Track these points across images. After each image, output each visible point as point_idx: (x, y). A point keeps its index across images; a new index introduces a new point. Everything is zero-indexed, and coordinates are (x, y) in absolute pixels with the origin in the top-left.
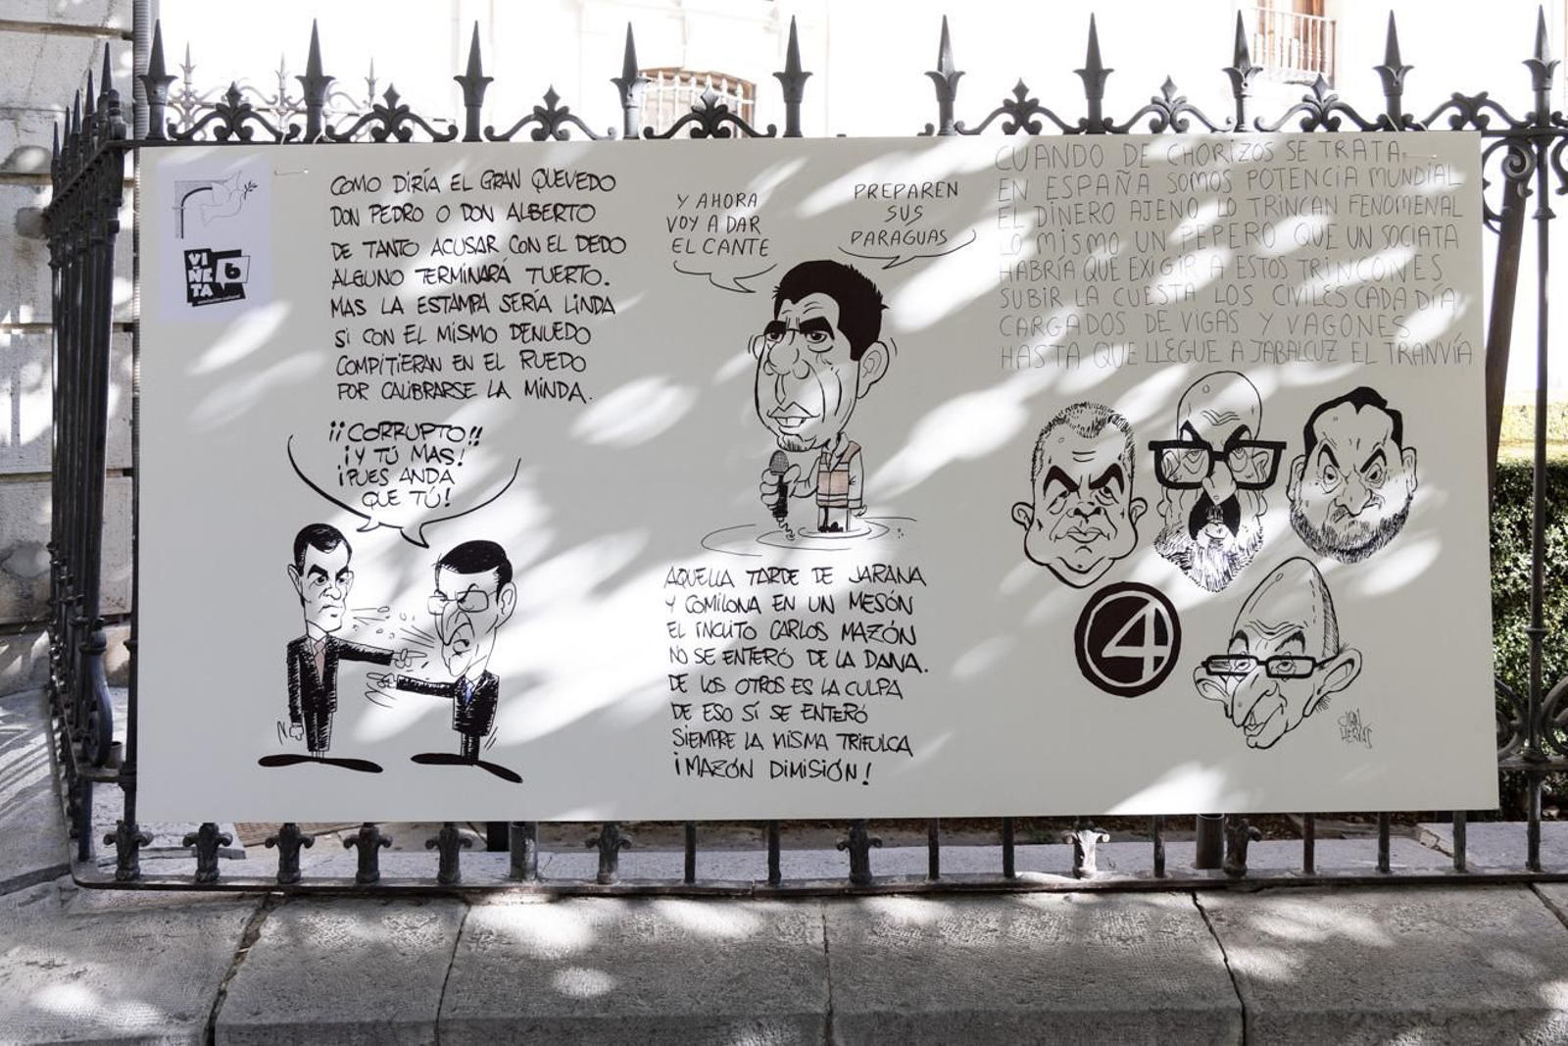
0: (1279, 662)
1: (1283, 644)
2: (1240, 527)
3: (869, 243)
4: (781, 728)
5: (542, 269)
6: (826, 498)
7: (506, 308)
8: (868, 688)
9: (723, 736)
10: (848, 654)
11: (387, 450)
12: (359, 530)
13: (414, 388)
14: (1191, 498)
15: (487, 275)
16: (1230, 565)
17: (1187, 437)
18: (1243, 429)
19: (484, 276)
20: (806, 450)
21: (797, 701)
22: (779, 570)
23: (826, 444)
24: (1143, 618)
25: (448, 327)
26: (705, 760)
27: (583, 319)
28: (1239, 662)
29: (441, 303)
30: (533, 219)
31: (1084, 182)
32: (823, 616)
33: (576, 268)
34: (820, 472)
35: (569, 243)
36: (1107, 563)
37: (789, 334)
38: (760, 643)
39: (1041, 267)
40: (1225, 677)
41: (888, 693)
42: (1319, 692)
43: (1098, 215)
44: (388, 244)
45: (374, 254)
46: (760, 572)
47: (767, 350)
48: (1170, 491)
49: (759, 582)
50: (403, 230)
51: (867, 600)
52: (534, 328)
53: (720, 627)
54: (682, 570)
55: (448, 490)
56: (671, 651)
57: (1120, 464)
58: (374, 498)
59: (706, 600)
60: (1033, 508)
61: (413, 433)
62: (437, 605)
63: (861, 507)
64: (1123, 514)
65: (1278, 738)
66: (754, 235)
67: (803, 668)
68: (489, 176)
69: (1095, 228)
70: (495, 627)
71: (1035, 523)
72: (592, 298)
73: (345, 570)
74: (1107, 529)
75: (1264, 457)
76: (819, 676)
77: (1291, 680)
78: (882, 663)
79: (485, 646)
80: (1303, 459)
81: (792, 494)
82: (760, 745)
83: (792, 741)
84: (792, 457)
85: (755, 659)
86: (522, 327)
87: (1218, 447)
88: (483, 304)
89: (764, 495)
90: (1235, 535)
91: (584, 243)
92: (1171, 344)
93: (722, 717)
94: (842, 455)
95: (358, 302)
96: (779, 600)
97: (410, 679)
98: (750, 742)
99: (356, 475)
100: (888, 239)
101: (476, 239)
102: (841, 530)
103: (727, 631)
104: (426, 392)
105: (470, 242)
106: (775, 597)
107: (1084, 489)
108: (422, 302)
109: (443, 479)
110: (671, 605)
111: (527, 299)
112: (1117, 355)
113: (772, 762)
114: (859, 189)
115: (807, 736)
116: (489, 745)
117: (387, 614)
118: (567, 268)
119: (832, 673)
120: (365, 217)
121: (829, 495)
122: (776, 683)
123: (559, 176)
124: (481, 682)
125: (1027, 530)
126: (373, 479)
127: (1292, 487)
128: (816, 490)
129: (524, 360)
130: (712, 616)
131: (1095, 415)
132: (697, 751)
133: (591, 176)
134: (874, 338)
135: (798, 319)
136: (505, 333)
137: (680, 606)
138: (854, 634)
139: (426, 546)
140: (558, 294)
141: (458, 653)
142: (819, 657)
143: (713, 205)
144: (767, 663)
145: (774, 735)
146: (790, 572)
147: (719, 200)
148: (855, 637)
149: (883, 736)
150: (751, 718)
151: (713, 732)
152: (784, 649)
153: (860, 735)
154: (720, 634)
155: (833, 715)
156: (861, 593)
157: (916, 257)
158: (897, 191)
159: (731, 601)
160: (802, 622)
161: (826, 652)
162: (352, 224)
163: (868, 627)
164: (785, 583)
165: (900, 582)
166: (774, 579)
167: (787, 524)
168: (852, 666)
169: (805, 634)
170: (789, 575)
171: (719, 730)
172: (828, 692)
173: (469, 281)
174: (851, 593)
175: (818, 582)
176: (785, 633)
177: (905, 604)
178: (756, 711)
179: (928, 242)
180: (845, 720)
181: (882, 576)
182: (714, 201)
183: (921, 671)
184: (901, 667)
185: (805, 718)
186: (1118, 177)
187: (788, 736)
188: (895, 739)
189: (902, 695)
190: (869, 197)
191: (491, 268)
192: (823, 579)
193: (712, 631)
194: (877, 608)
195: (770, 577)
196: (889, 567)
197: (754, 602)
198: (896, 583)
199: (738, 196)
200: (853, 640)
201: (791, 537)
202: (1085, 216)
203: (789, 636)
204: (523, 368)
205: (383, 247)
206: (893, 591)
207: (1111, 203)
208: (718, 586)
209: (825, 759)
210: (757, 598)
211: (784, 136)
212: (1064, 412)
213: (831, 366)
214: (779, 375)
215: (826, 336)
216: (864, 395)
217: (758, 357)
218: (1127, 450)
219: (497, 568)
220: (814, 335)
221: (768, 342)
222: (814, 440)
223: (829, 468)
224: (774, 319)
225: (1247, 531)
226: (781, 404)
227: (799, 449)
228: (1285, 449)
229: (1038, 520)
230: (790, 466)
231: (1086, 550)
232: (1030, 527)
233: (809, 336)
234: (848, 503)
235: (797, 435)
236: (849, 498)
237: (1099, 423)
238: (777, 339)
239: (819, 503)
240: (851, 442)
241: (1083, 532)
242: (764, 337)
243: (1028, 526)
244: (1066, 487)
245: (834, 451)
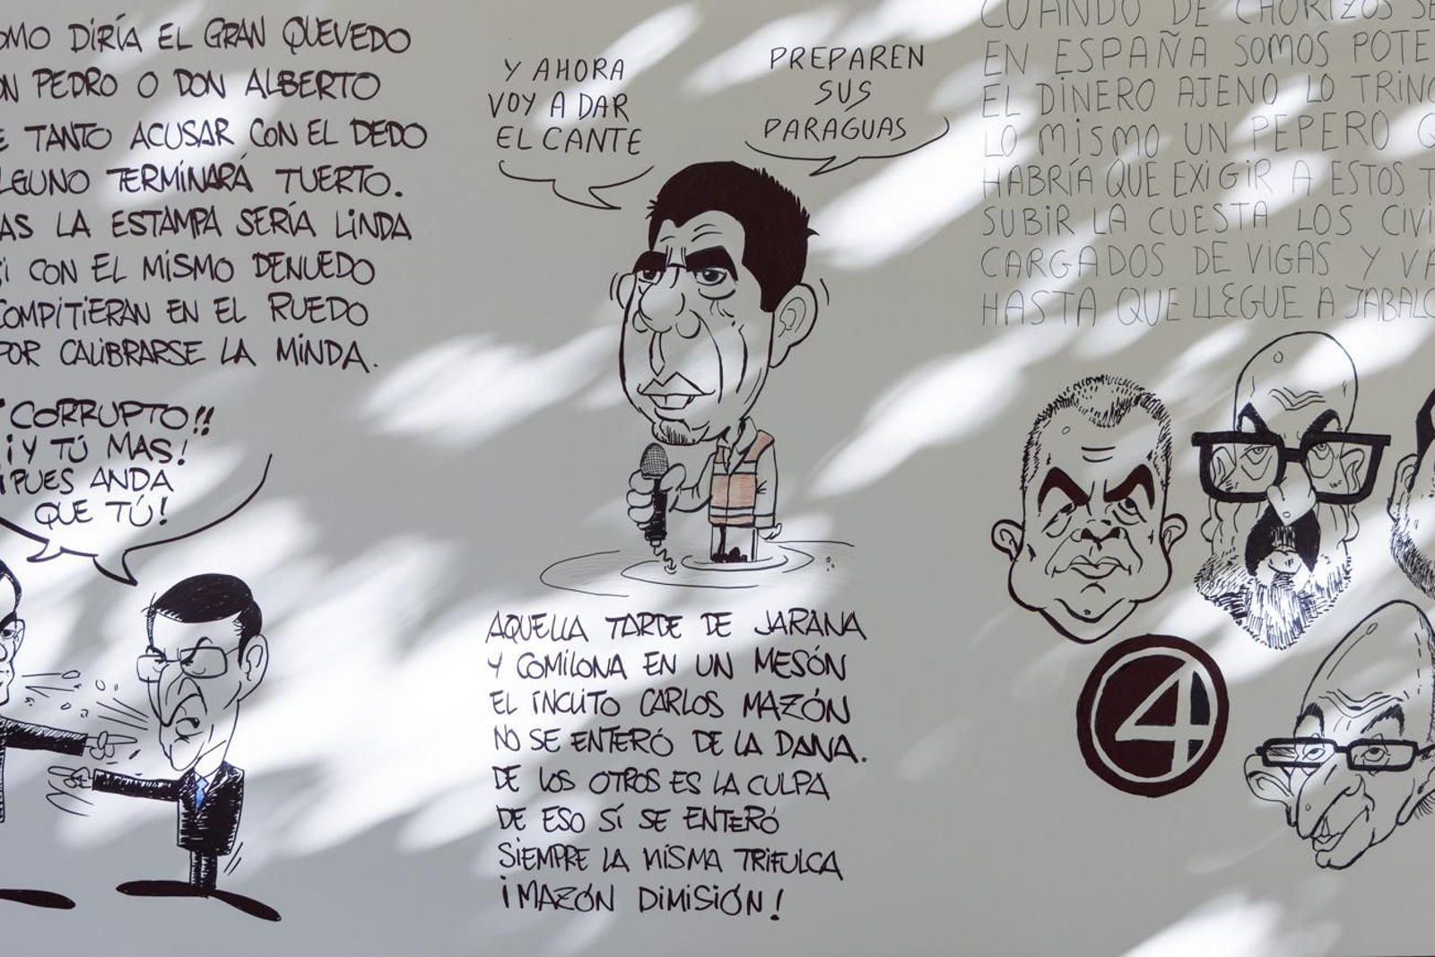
0: (1366, 748)
1: (1374, 722)
2: (1319, 558)
3: (791, 136)
4: (654, 841)
5: (300, 171)
6: (723, 513)
7: (246, 229)
8: (781, 783)
9: (571, 852)
10: (752, 737)
11: (71, 440)
12: (32, 559)
13: (110, 348)
14: (1250, 515)
15: (217, 179)
16: (1303, 611)
17: (1248, 426)
18: (1330, 415)
19: (213, 180)
20: (694, 443)
21: (678, 804)
22: (654, 617)
23: (723, 435)
24: (1176, 685)
25: (159, 258)
26: (544, 887)
27: (363, 246)
28: (1310, 747)
29: (147, 221)
30: (285, 94)
31: (1111, 47)
32: (717, 683)
33: (352, 169)
34: (713, 474)
35: (340, 130)
36: (1126, 607)
37: (671, 272)
38: (626, 722)
39: (1044, 175)
40: (1289, 770)
41: (809, 791)
42: (1420, 791)
43: (1131, 98)
44: (64, 129)
45: (43, 145)
46: (625, 619)
47: (637, 296)
48: (1220, 503)
49: (624, 634)
50: (85, 108)
51: (780, 659)
52: (289, 260)
53: (567, 699)
54: (512, 617)
55: (164, 500)
56: (496, 733)
57: (1150, 465)
58: (53, 513)
59: (547, 659)
60: (1022, 528)
61: (109, 415)
62: (149, 667)
63: (773, 526)
64: (1151, 537)
65: (1360, 854)
66: (620, 122)
67: (687, 757)
68: (218, 27)
69: (1124, 118)
70: (239, 701)
71: (1025, 549)
72: (375, 215)
73: (12, 617)
74: (1128, 559)
75: (1357, 456)
76: (710, 768)
77: (1381, 773)
78: (801, 749)
79: (222, 733)
80: (1413, 460)
81: (673, 507)
82: (625, 865)
83: (671, 860)
84: (674, 454)
85: (617, 744)
86: (271, 259)
87: (1293, 442)
88: (211, 223)
89: (633, 507)
90: (1311, 569)
91: (363, 132)
92: (1230, 291)
93: (570, 826)
94: (746, 451)
95: (20, 218)
96: (653, 659)
97: (113, 775)
98: (610, 860)
99: (25, 477)
100: (819, 130)
101: (200, 124)
102: (744, 559)
103: (577, 704)
104: (128, 354)
105: (189, 127)
106: (647, 655)
107: (1097, 502)
108: (118, 219)
109: (155, 484)
110: (496, 667)
111: (279, 216)
112: (1154, 306)
113: (642, 889)
114: (778, 53)
115: (693, 853)
116: (231, 867)
117: (76, 682)
118: (339, 170)
119: (729, 763)
120: (27, 86)
121: (727, 509)
122: (648, 777)
123: (324, 29)
124: (218, 778)
125: (1014, 559)
126: (49, 484)
127: (1396, 499)
128: (709, 501)
129: (274, 308)
130: (556, 683)
131: (1119, 394)
132: (535, 874)
133: (373, 29)
134: (797, 280)
136: (246, 267)
137: (508, 667)
138: (761, 708)
139: (133, 582)
140: (326, 208)
141: (184, 738)
142: (709, 740)
143: (558, 77)
144: (635, 749)
145: (645, 851)
146: (669, 619)
147: (567, 68)
148: (763, 712)
149: (801, 851)
150: (611, 826)
151: (557, 848)
152: (661, 730)
153: (768, 850)
154: (567, 709)
155: (729, 822)
156: (772, 649)
157: (860, 158)
158: (833, 58)
159: (583, 661)
160: (686, 691)
161: (720, 733)
162: (7, 98)
163: (782, 698)
164: (661, 635)
165: (828, 634)
166: (645, 629)
167: (665, 551)
168: (758, 754)
169: (691, 708)
170: (667, 624)
171: (565, 845)
172: (722, 790)
173: (190, 188)
174: (757, 649)
175: (709, 633)
176: (662, 707)
177: (835, 665)
178: (619, 818)
179: (878, 136)
180: (747, 829)
181: (803, 626)
182: (559, 70)
183: (856, 761)
184: (828, 755)
185: (690, 828)
186: (1162, 40)
187: (665, 852)
188: (818, 856)
189: (830, 795)
190: (791, 67)
191: (224, 169)
192: (717, 629)
193: (556, 704)
194: (795, 671)
195: (640, 627)
196: (813, 612)
197: (617, 662)
198: (823, 635)
199: (596, 63)
200: (760, 716)
201: (671, 569)
202: (1110, 100)
203: (668, 710)
204: (274, 320)
205: (56, 135)
206: (818, 647)
207: (1150, 80)
208: (565, 639)
209: (717, 885)
210: (621, 656)
212: (1071, 389)
213: (732, 320)
214: (656, 332)
215: (725, 276)
216: (780, 363)
217: (625, 306)
218: (1161, 445)
219: (238, 614)
220: (707, 273)
221: (639, 283)
222: (705, 428)
223: (727, 470)
224: (648, 249)
225: (1329, 563)
226: (658, 375)
227: (683, 441)
228: (1389, 444)
229: (1028, 545)
230: (670, 466)
231: (1097, 588)
232: (1017, 555)
233: (700, 275)
234: (754, 520)
235: (682, 421)
236: (756, 513)
237: (1122, 406)
238: (652, 279)
239: (712, 519)
240: (760, 431)
241: (1094, 563)
242: (633, 276)
243: (1014, 554)
244: (1072, 499)
245: (734, 444)
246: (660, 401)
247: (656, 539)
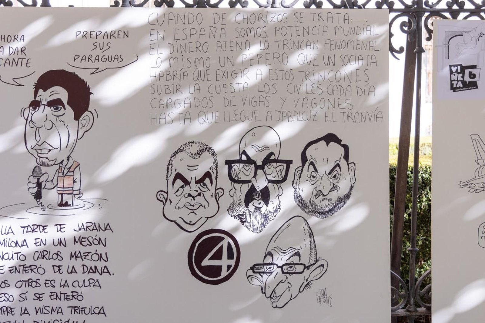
0: (288, 266)
1: (290, 257)
2: (270, 202)
3: (83, 61)
4: (39, 304)
6: (62, 189)
8: (84, 283)
9: (9, 309)
10: (73, 267)
14: (246, 188)
16: (265, 220)
17: (244, 158)
18: (272, 154)
20: (51, 165)
21: (47, 291)
22: (38, 226)
23: (61, 163)
24: (222, 246)
28: (269, 266)
31: (193, 31)
32: (61, 248)
34: (58, 176)
36: (204, 220)
37: (42, 107)
38: (28, 263)
39: (171, 74)
40: (262, 274)
41: (94, 286)
42: (307, 281)
43: (200, 48)
46: (27, 227)
47: (30, 115)
48: (235, 184)
49: (27, 232)
51: (83, 240)
53: (7, 255)
57: (211, 171)
63: (80, 194)
64: (212, 196)
65: (287, 303)
66: (23, 56)
67: (50, 275)
69: (199, 55)
71: (168, 201)
74: (204, 203)
75: (281, 167)
76: (58, 278)
77: (293, 275)
78: (91, 271)
80: (300, 168)
81: (44, 188)
82: (28, 313)
83: (45, 311)
84: (44, 169)
85: (25, 270)
87: (259, 163)
89: (30, 188)
90: (267, 206)
92: (236, 112)
93: (8, 300)
94: (70, 168)
96: (38, 241)
98: (23, 311)
100: (93, 59)
102: (70, 205)
103: (10, 257)
106: (36, 239)
107: (193, 184)
112: (210, 118)
113: (34, 321)
114: (78, 33)
115: (53, 308)
119: (65, 276)
121: (63, 188)
122: (36, 282)
125: (164, 204)
127: (295, 181)
128: (57, 185)
130: (3, 249)
131: (198, 147)
134: (86, 109)
135: (46, 99)
138: (76, 257)
142: (58, 269)
143: (1, 41)
144: (31, 272)
145: (36, 308)
146: (43, 227)
147: (4, 38)
148: (77, 258)
149: (91, 307)
150: (23, 300)
151: (4, 307)
152: (41, 265)
153: (79, 307)
154: (7, 258)
155: (66, 297)
156: (80, 237)
157: (107, 68)
158: (97, 35)
159: (12, 242)
160: (50, 251)
161: (62, 266)
163: (84, 253)
164: (41, 232)
165: (100, 231)
166: (35, 230)
167: (41, 203)
168: (75, 273)
169: (51, 257)
170: (43, 228)
171: (7, 306)
172: (63, 286)
174: (75, 236)
175: (58, 231)
176: (41, 257)
177: (103, 242)
178: (26, 297)
179: (114, 61)
180: (72, 299)
181: (91, 228)
182: (2, 39)
183: (110, 275)
184: (100, 273)
185: (51, 299)
186: (210, 29)
187: (43, 308)
188: (97, 308)
189: (101, 287)
190: (83, 38)
192: (60, 230)
193: (3, 257)
194: (88, 244)
195: (33, 229)
196: (94, 223)
197: (25, 242)
198: (98, 231)
199: (14, 36)
200: (76, 260)
201: (44, 209)
202: (193, 49)
203: (43, 258)
206: (96, 235)
207: (206, 42)
208: (6, 234)
209: (61, 319)
210: (26, 240)
211: (41, 6)
212: (183, 146)
213: (64, 123)
214: (37, 128)
215: (61, 108)
216: (81, 138)
217: (26, 119)
218: (214, 164)
220: (55, 107)
221: (31, 111)
222: (55, 160)
223: (63, 175)
224: (34, 99)
225: (273, 204)
226: (38, 142)
227: (47, 165)
228: (292, 163)
229: (169, 199)
230: (43, 174)
231: (194, 213)
232: (165, 203)
233: (52, 108)
234: (73, 192)
235: (47, 158)
236: (73, 189)
237: (200, 151)
238: (35, 109)
239: (58, 192)
240: (74, 161)
241: (192, 205)
242: (29, 109)
243: (164, 202)
244: (184, 183)
245: (66, 166)
246: (39, 151)
247: (38, 199)
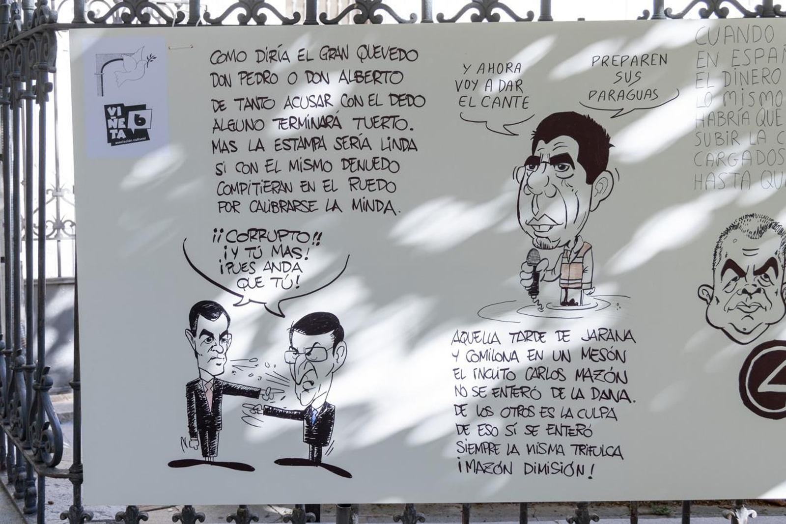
3: (601, 99)
4: (532, 440)
5: (364, 119)
6: (567, 282)
7: (339, 147)
8: (593, 413)
9: (492, 446)
10: (580, 390)
11: (255, 248)
12: (235, 305)
13: (273, 204)
15: (324, 123)
19: (323, 123)
20: (553, 248)
21: (544, 422)
22: (532, 332)
23: (567, 244)
25: (297, 161)
26: (479, 462)
27: (395, 154)
29: (291, 143)
30: (358, 82)
31: (759, 53)
32: (563, 364)
33: (389, 118)
34: (562, 263)
35: (384, 99)
36: (764, 327)
37: (542, 165)
38: (518, 383)
39: (725, 116)
41: (607, 417)
43: (769, 78)
44: (253, 100)
45: (243, 108)
46: (519, 333)
47: (526, 177)
49: (518, 341)
50: (263, 90)
51: (594, 353)
52: (359, 162)
53: (490, 372)
54: (464, 333)
55: (298, 277)
56: (456, 388)
57: (776, 257)
58: (246, 283)
59: (481, 353)
60: (713, 288)
61: (272, 236)
62: (291, 356)
63: (591, 288)
64: (776, 293)
66: (519, 93)
67: (548, 400)
68: (326, 50)
69: (766, 88)
70: (333, 373)
71: (714, 299)
72: (400, 139)
73: (226, 333)
74: (765, 303)
76: (559, 406)
78: (604, 396)
79: (325, 388)
81: (542, 279)
82: (518, 452)
83: (540, 450)
84: (543, 253)
85: (514, 394)
86: (350, 161)
88: (322, 144)
89: (523, 279)
91: (395, 99)
93: (491, 433)
94: (578, 252)
95: (232, 143)
96: (532, 353)
97: (273, 408)
98: (511, 450)
99: (233, 266)
100: (615, 96)
101: (317, 97)
102: (577, 304)
103: (495, 374)
104: (282, 207)
105: (312, 98)
106: (529, 351)
107: (750, 276)
108: (278, 142)
109: (294, 269)
110: (456, 356)
111: (354, 141)
112: (779, 180)
113: (526, 464)
114: (595, 59)
115: (550, 446)
116: (329, 453)
117: (256, 363)
118: (383, 118)
119: (568, 403)
120: (235, 79)
121: (569, 280)
122: (529, 410)
123: (377, 50)
124: (323, 410)
125: (709, 304)
126: (244, 269)
128: (560, 276)
129: (351, 185)
130: (485, 364)
131: (761, 223)
132: (474, 456)
133: (400, 50)
134: (603, 168)
135: (549, 155)
136: (338, 165)
137: (462, 357)
138: (584, 377)
139: (283, 316)
140: (376, 136)
141: (306, 390)
142: (559, 392)
143: (489, 72)
144: (523, 396)
145: (527, 446)
146: (540, 334)
147: (493, 67)
148: (585, 378)
149: (603, 445)
150: (511, 434)
151: (485, 443)
152: (535, 387)
153: (587, 445)
154: (490, 377)
155: (568, 432)
156: (590, 348)
157: (635, 109)
158: (623, 60)
159: (498, 354)
160: (548, 368)
161: (564, 388)
162: (226, 85)
163: (594, 371)
164: (536, 341)
165: (617, 340)
166: (528, 338)
167: (538, 300)
168: (582, 399)
169: (550, 376)
170: (539, 336)
171: (489, 442)
172: (565, 416)
173: (312, 128)
174: (583, 348)
175: (559, 340)
176: (536, 376)
177: (621, 355)
178: (515, 430)
179: (644, 98)
180: (577, 435)
181: (605, 337)
182: (490, 69)
183: (630, 402)
184: (617, 399)
185: (549, 434)
186: (785, 49)
187: (537, 446)
188: (612, 448)
189: (617, 418)
190: (602, 65)
191: (328, 118)
192: (563, 338)
193: (485, 374)
194: (601, 358)
195: (526, 337)
196: (610, 330)
197: (514, 355)
198: (615, 341)
199: (507, 65)
200: (584, 380)
201: (541, 309)
202: (759, 79)
203: (539, 378)
204: (351, 190)
205: (249, 103)
206: (612, 347)
207: (778, 69)
208: (489, 343)
209: (562, 462)
210: (516, 352)
211: (540, 20)
212: (738, 220)
213: (572, 188)
214: (535, 195)
215: (569, 167)
216: (595, 210)
217: (520, 182)
218: (782, 247)
219: (333, 331)
220: (560, 166)
221: (527, 171)
222: (558, 242)
223: (569, 261)
224: (531, 155)
226: (535, 216)
227: (548, 247)
229: (716, 297)
230: (541, 259)
231: (750, 318)
232: (710, 302)
233: (557, 167)
234: (582, 285)
235: (547, 238)
236: (583, 282)
237: (763, 229)
238: (533, 169)
239: (561, 285)
240: (585, 242)
241: (748, 305)
242: (524, 168)
243: (709, 301)
244: (737, 273)
245: (572, 249)
246: (537, 228)
247: (534, 295)
